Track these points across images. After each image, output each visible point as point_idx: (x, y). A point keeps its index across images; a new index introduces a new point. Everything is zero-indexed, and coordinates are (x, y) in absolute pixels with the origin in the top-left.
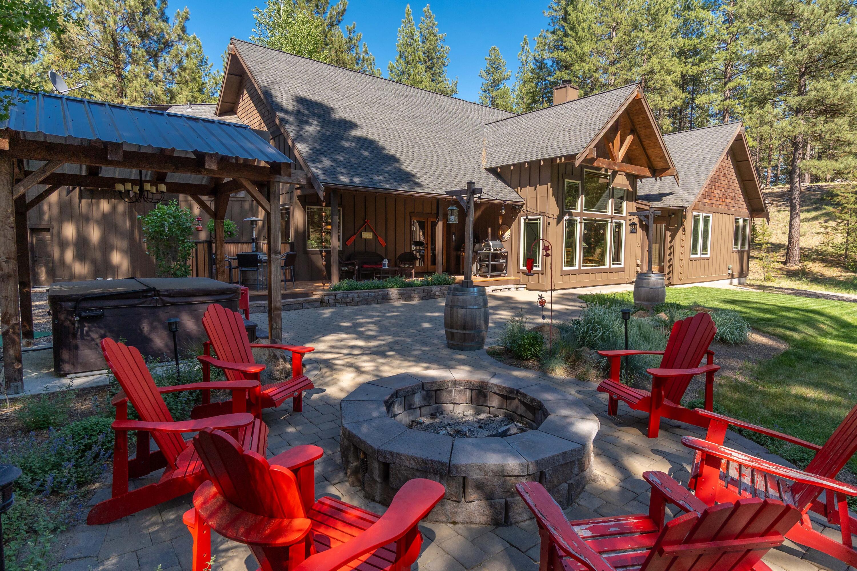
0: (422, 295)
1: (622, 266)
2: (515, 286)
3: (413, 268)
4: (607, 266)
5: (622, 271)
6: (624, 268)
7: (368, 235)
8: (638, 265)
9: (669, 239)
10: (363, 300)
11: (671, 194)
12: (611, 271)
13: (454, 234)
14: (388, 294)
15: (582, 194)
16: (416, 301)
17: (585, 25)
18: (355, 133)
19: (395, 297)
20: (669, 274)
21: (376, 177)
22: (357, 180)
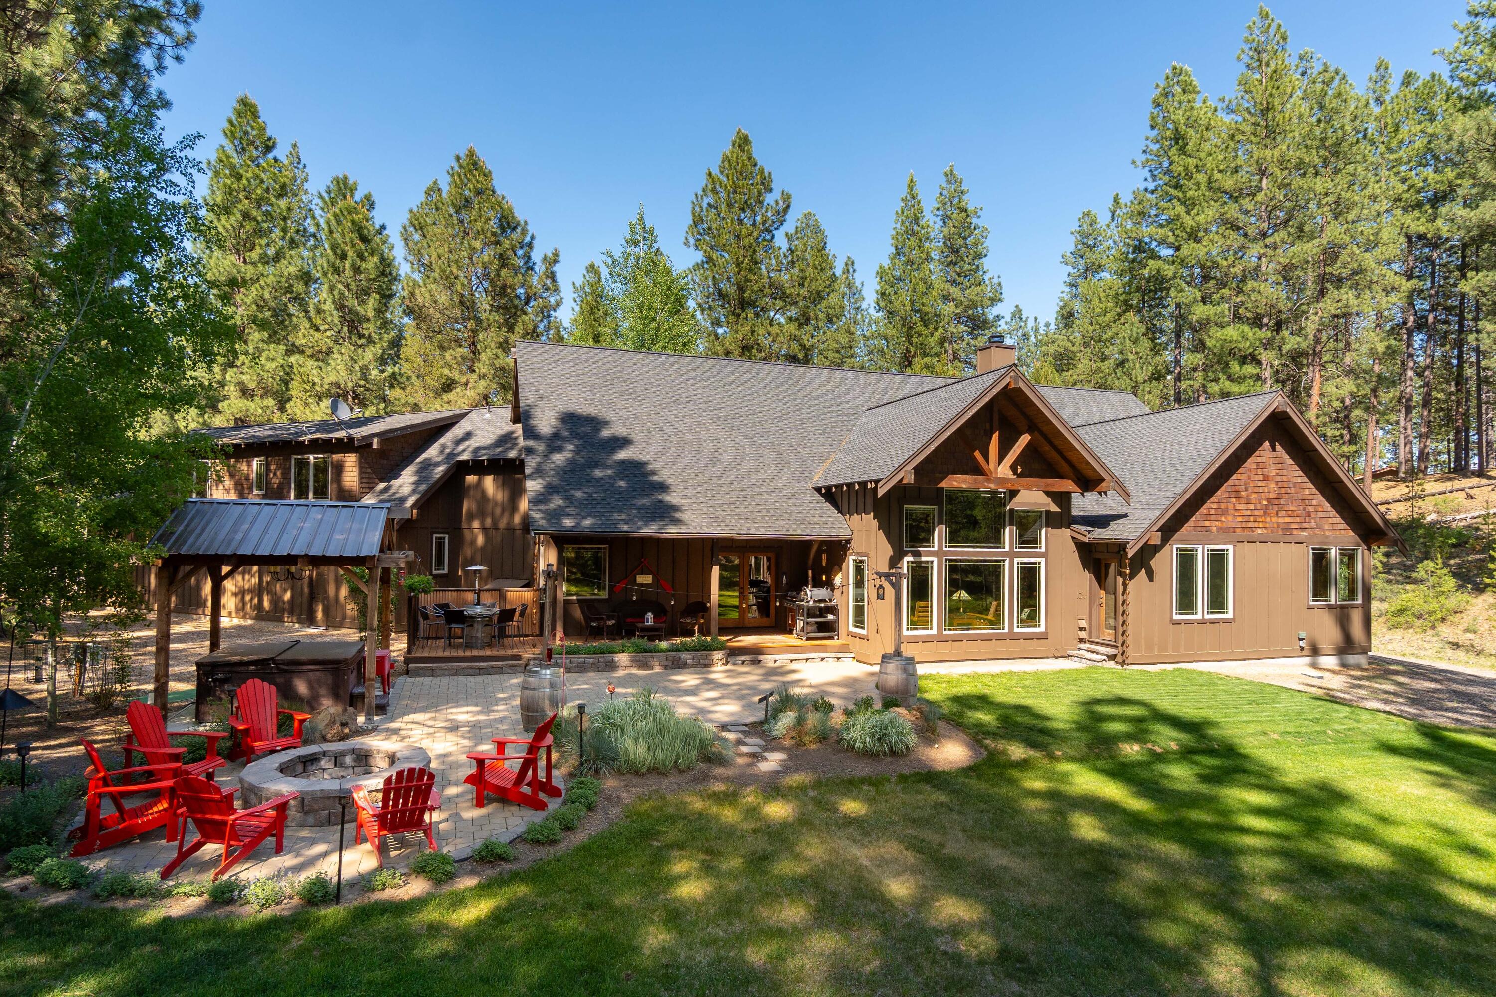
0: (666, 663)
1: (1042, 629)
2: (833, 655)
3: (695, 624)
4: (1006, 630)
5: (1043, 637)
6: (1046, 632)
7: (645, 579)
8: (1081, 629)
9: (1120, 589)
10: (577, 667)
11: (1126, 516)
12: (1015, 637)
13: (785, 574)
14: (613, 660)
15: (940, 523)
16: (658, 669)
17: (1201, 178)
18: (623, 455)
19: (623, 664)
20: (1122, 645)
21: (616, 516)
22: (588, 522)
